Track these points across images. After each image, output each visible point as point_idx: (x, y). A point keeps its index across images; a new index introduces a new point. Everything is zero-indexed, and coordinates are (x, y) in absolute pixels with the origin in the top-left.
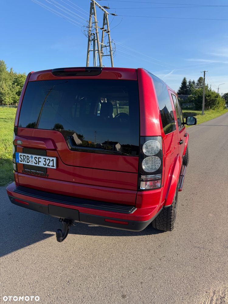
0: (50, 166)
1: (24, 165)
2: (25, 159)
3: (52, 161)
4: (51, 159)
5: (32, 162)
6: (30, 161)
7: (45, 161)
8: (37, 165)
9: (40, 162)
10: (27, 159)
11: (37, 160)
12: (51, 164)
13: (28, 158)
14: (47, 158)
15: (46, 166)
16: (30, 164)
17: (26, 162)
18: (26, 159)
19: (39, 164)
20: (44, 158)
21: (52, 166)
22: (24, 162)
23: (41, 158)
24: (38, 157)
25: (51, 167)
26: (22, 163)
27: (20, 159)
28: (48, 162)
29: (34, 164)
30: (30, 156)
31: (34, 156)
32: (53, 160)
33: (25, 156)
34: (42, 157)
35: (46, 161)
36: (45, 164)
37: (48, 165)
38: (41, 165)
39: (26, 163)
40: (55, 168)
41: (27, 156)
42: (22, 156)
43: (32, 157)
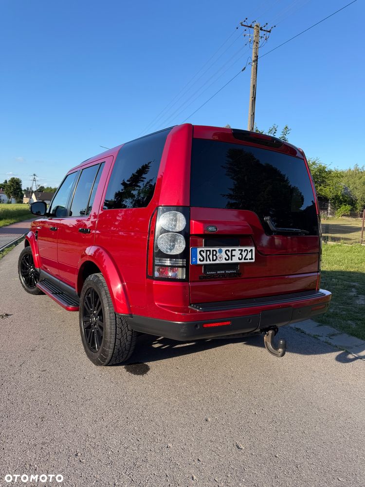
0: (247, 259)
1: (205, 265)
2: (209, 255)
3: (250, 252)
4: (249, 249)
5: (220, 258)
6: (218, 258)
7: (241, 254)
8: (230, 261)
9: (234, 256)
10: (213, 255)
11: (229, 254)
12: (249, 256)
13: (215, 253)
14: (244, 249)
15: (243, 261)
16: (217, 262)
17: (210, 261)
18: (211, 256)
19: (231, 260)
20: (239, 250)
21: (250, 259)
22: (206, 261)
23: (235, 250)
24: (230, 249)
25: (249, 261)
26: (205, 262)
27: (199, 257)
28: (244, 254)
29: (224, 261)
30: (217, 249)
31: (224, 249)
32: (251, 250)
33: (210, 251)
34: (237, 249)
35: (243, 253)
36: (241, 258)
37: (245, 259)
38: (235, 260)
39: (212, 262)
40: (254, 261)
41: (213, 251)
42: (203, 251)
43: (220, 251)
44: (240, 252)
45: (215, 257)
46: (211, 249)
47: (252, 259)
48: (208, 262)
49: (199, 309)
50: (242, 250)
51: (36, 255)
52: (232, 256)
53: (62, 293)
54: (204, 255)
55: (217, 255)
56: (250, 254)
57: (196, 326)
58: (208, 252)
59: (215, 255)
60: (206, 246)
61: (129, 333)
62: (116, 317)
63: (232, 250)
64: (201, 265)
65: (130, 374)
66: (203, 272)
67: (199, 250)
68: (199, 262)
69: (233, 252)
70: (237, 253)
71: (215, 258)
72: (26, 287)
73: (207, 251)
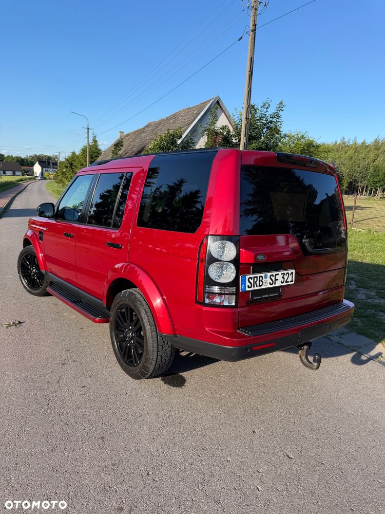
0: (288, 282)
1: (253, 291)
2: (256, 282)
4: (290, 272)
5: (266, 283)
6: (264, 283)
7: (283, 277)
8: (273, 285)
9: (277, 280)
10: (260, 281)
11: (273, 278)
12: (290, 279)
13: (261, 279)
14: (286, 272)
15: (285, 284)
16: (263, 287)
17: (257, 286)
18: (258, 283)
19: (275, 284)
21: (290, 282)
22: (254, 287)
23: (278, 274)
24: (274, 274)
26: (252, 289)
27: (248, 284)
28: (286, 277)
29: (269, 286)
30: (263, 275)
31: (269, 274)
32: (292, 273)
33: (257, 277)
34: (280, 273)
36: (283, 281)
37: (286, 282)
38: (278, 284)
39: (259, 288)
40: (293, 283)
41: (260, 277)
42: (251, 278)
43: (266, 277)
44: (282, 275)
45: (261, 282)
46: (258, 275)
47: (292, 281)
48: (256, 288)
49: (248, 333)
50: (284, 274)
51: (41, 255)
52: (276, 280)
53: (81, 301)
54: (252, 281)
55: (263, 281)
56: (290, 276)
57: (247, 350)
58: (256, 279)
59: (261, 281)
60: (254, 273)
61: (169, 349)
62: (157, 336)
63: (276, 275)
64: (249, 291)
65: (169, 387)
66: (250, 297)
67: (248, 277)
68: (247, 289)
69: (277, 276)
70: (279, 277)
71: (261, 284)
72: (28, 288)
73: (254, 277)
